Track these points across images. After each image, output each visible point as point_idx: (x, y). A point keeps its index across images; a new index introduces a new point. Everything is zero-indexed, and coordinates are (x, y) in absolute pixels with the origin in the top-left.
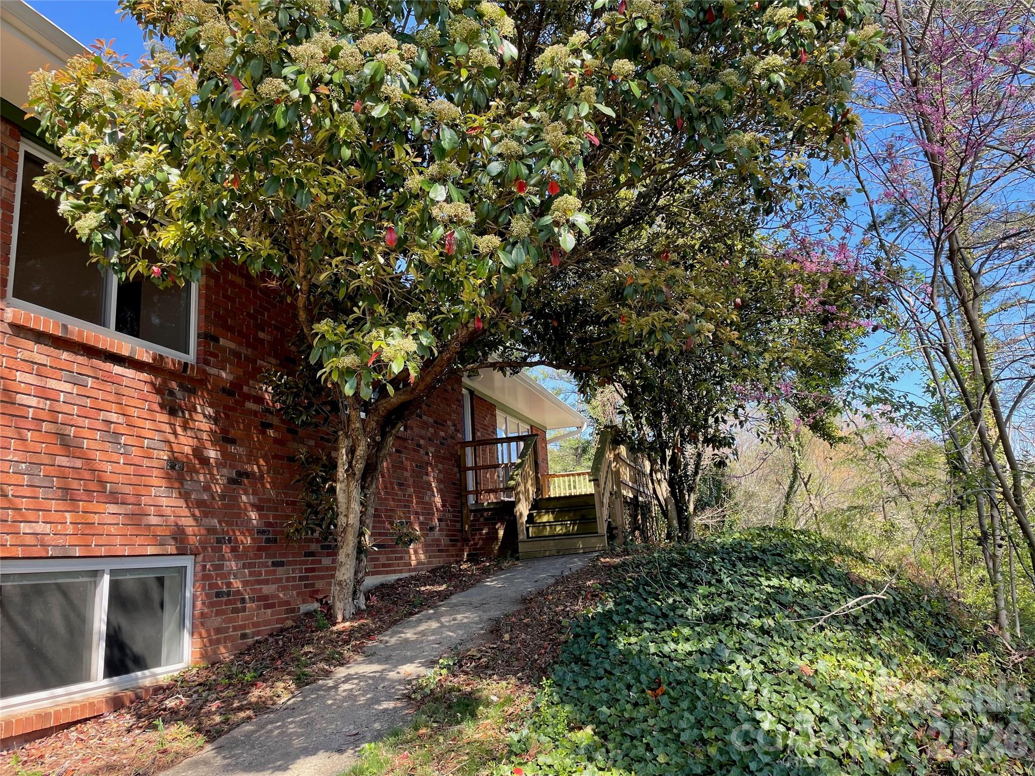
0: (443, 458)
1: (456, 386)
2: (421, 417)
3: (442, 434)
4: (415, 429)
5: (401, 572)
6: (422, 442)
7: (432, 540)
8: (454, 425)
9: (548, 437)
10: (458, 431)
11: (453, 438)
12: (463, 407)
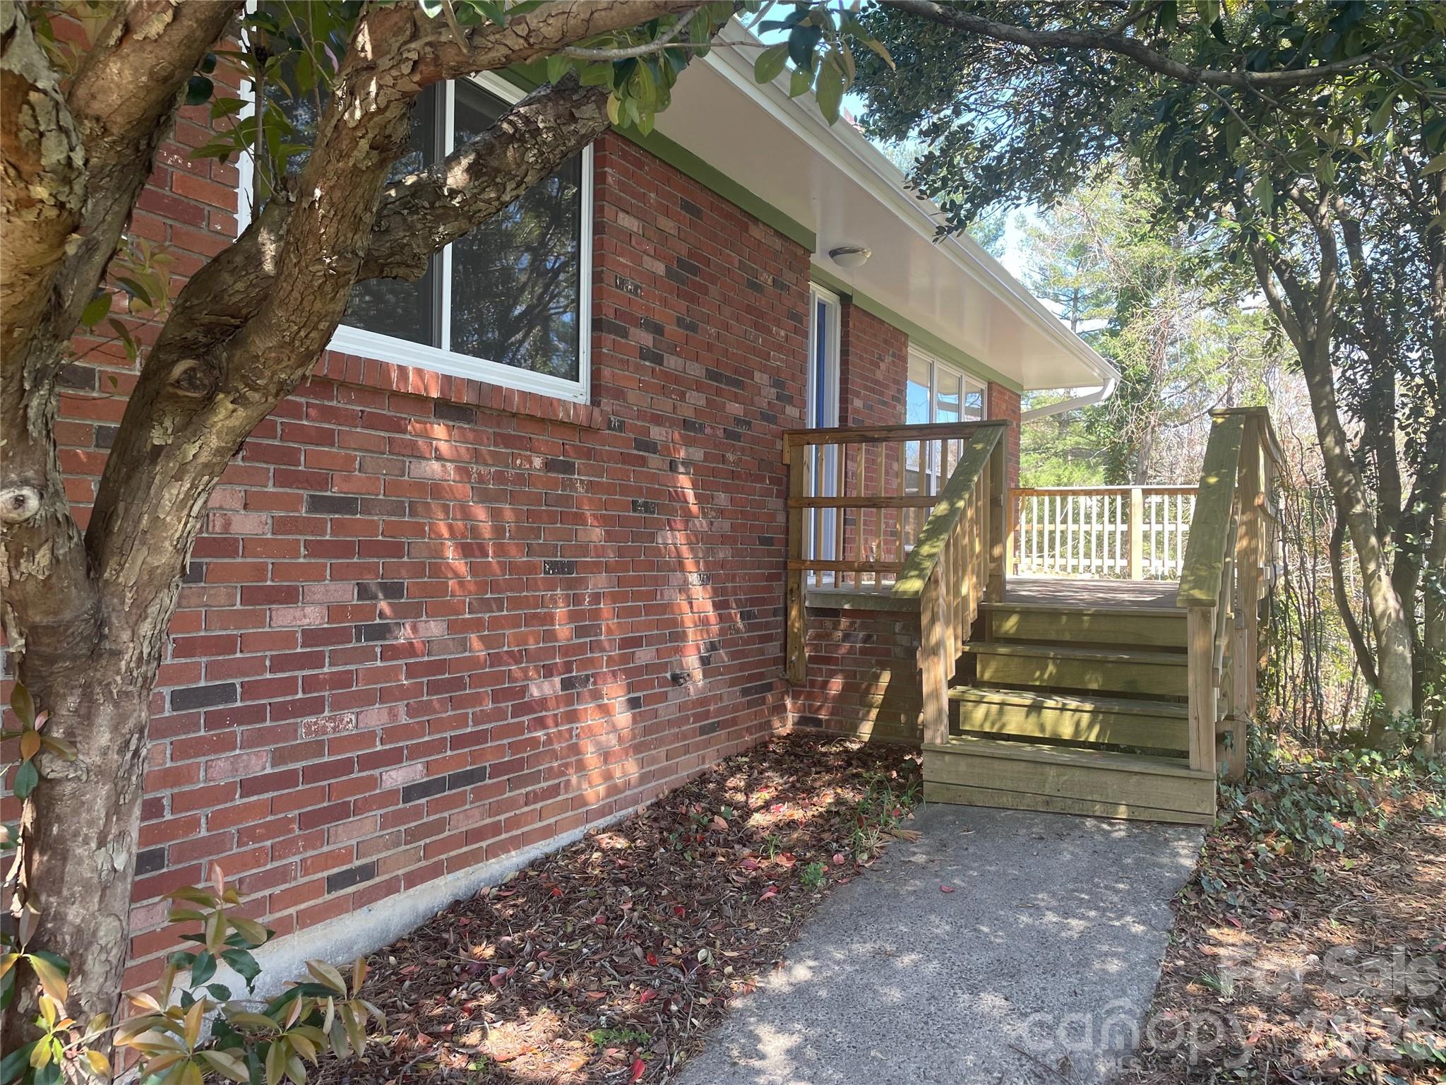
0: (733, 475)
1: (789, 277)
2: (658, 360)
3: (735, 408)
4: (632, 396)
5: (548, 832)
6: (657, 433)
7: (681, 708)
8: (778, 384)
9: (1024, 408)
10: (790, 400)
11: (770, 419)
12: (805, 335)
